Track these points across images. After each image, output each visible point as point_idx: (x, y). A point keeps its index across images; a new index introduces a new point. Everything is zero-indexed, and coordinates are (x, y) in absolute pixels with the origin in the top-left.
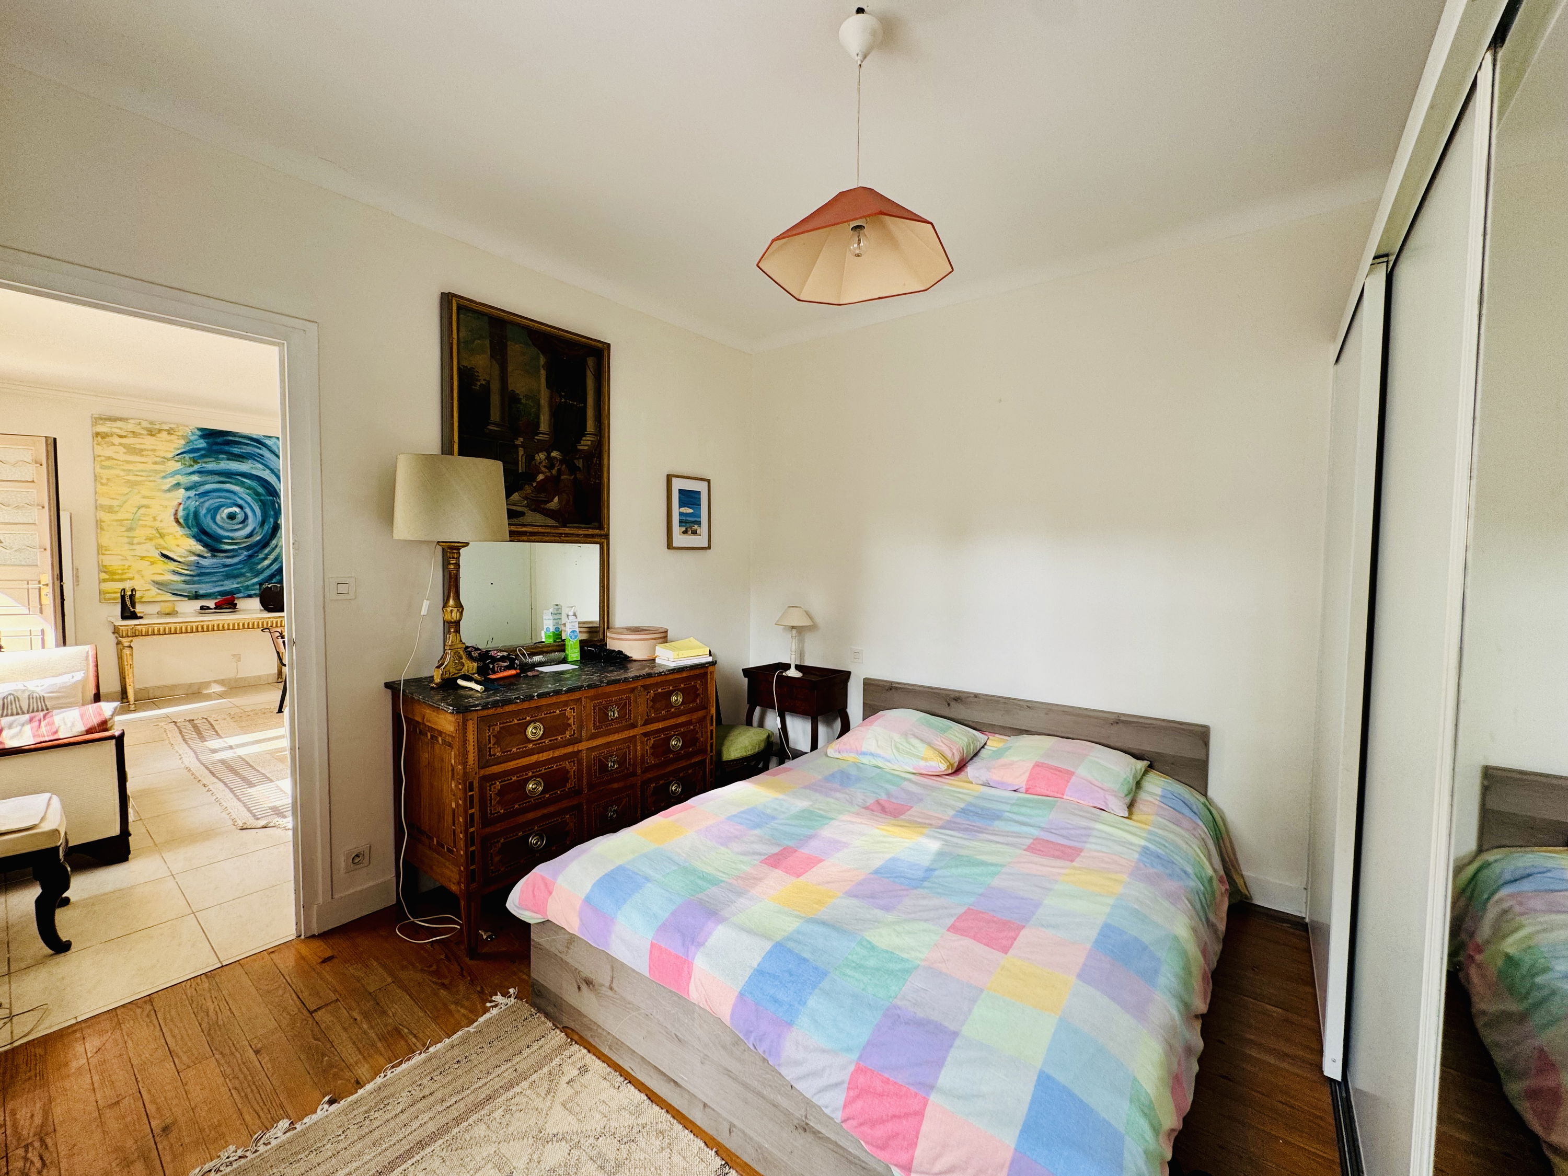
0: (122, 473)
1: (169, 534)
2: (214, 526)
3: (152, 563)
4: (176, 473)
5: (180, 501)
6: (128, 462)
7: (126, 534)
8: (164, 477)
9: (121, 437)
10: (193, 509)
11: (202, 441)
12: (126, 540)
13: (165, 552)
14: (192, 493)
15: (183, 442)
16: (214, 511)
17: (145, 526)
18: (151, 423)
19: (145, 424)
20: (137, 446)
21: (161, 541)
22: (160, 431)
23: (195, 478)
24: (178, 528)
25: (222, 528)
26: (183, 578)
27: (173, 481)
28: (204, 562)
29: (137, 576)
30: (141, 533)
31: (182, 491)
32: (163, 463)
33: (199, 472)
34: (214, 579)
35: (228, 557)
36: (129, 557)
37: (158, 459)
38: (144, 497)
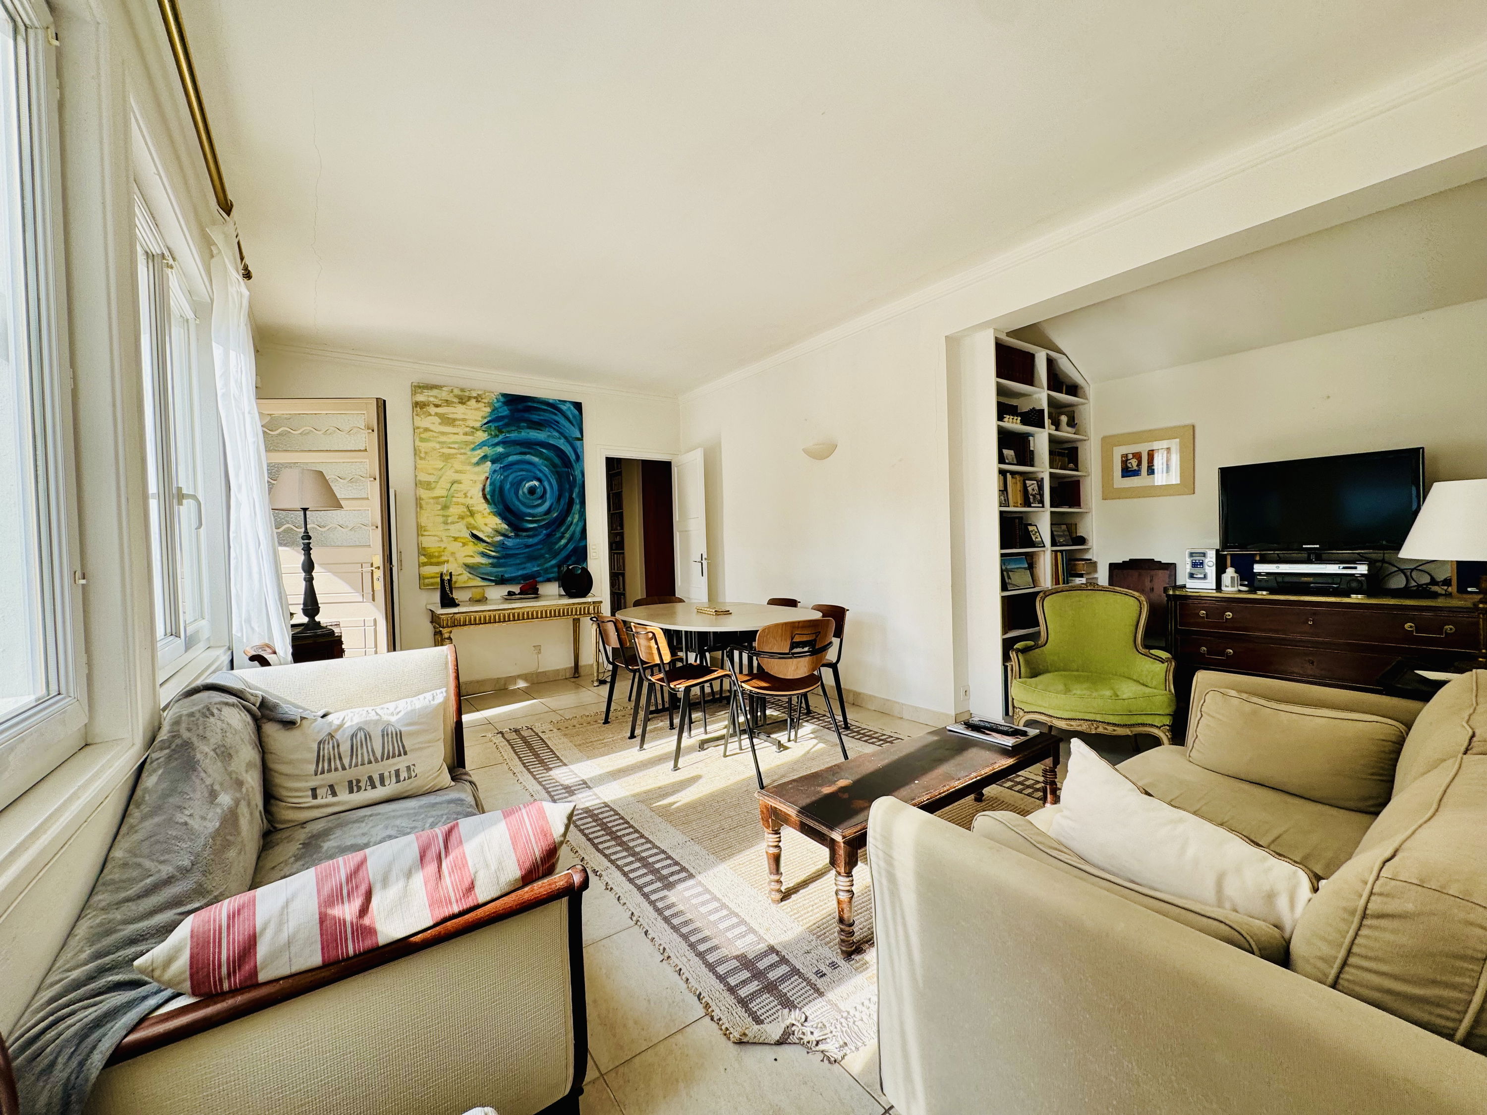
0: (438, 446)
1: (479, 512)
2: (517, 503)
3: (464, 544)
4: (483, 444)
5: (487, 475)
6: (443, 433)
7: (441, 512)
8: (473, 449)
9: (437, 406)
10: (498, 484)
11: (505, 408)
12: (441, 519)
13: (475, 532)
14: (497, 466)
15: (488, 410)
16: (517, 484)
17: (457, 504)
18: (462, 390)
19: (457, 392)
20: (451, 416)
21: (470, 520)
22: (469, 398)
23: (500, 449)
24: (486, 506)
25: (523, 504)
26: (490, 561)
27: (480, 453)
28: (509, 543)
29: (451, 559)
30: (455, 511)
31: (489, 464)
32: (472, 434)
33: (503, 443)
34: (518, 561)
35: (529, 537)
36: (444, 539)
37: (468, 429)
38: (457, 472)
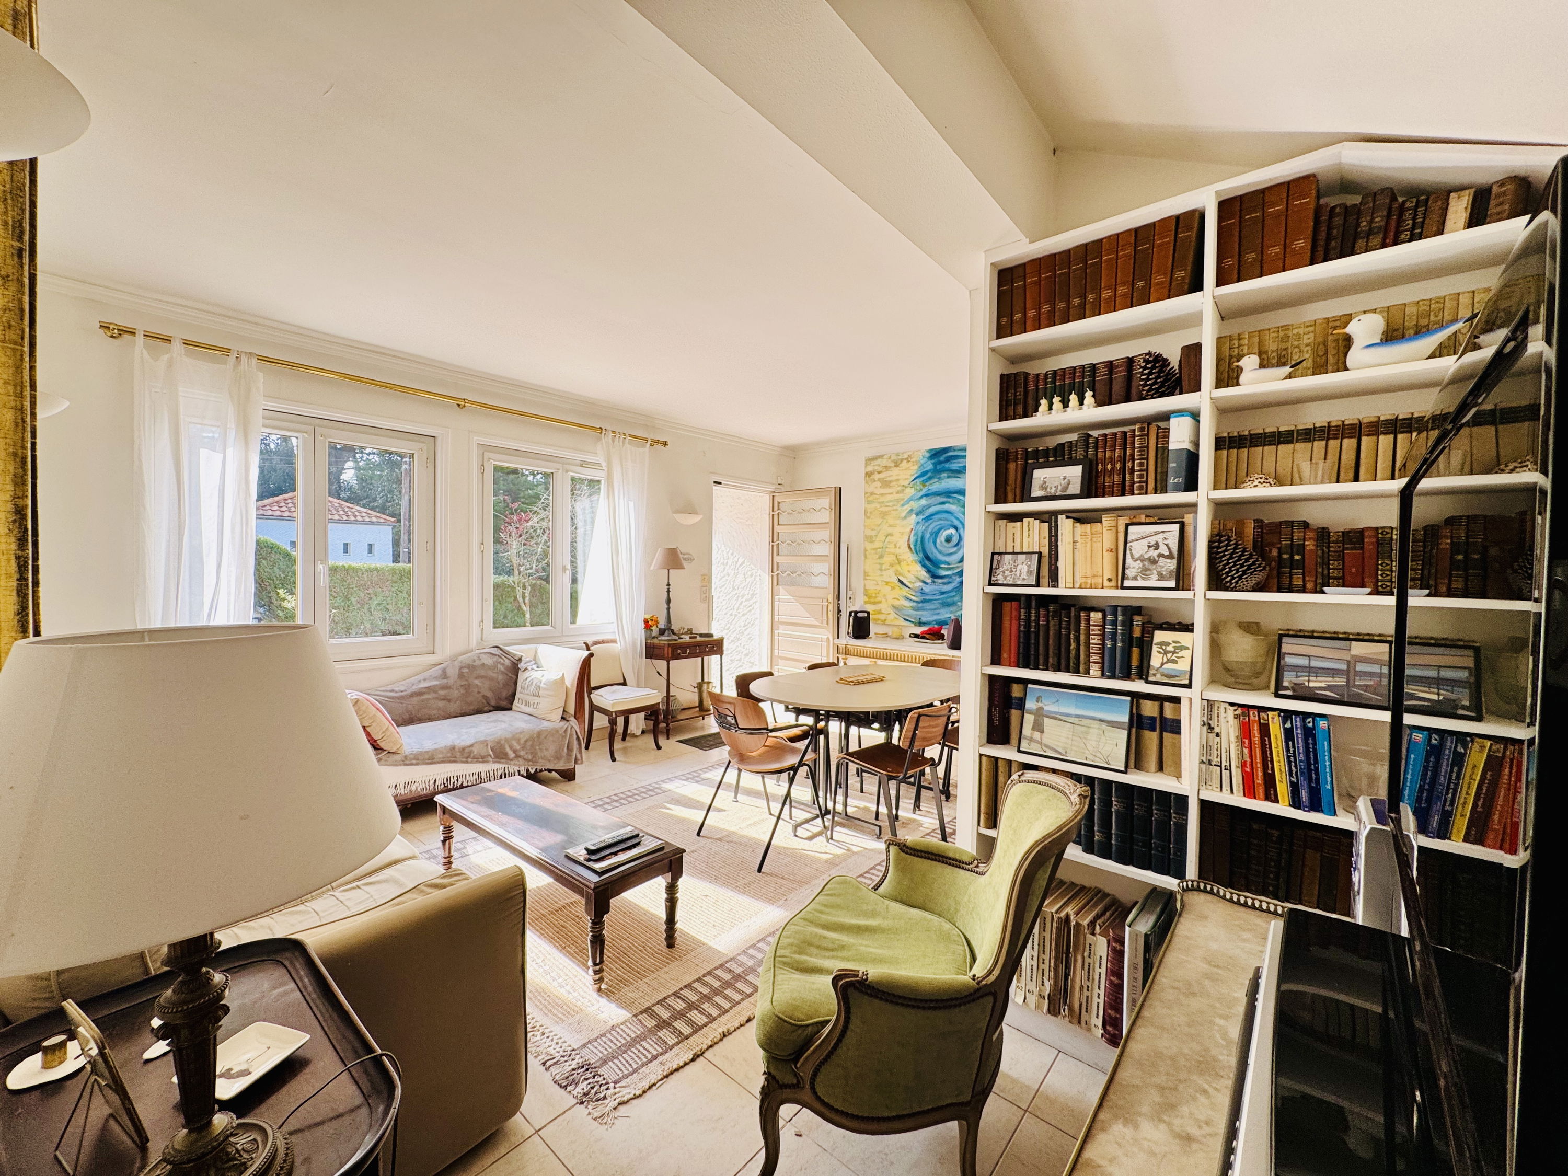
0: (878, 506)
1: (904, 560)
2: (935, 551)
3: (893, 588)
4: (910, 499)
5: (912, 526)
6: (882, 495)
7: (878, 561)
8: (903, 505)
9: (879, 473)
10: (920, 535)
11: (929, 462)
12: (878, 566)
13: (901, 578)
14: (921, 517)
15: (916, 467)
16: (936, 534)
17: (889, 553)
18: (898, 455)
19: (894, 457)
20: (888, 479)
21: (898, 567)
22: (902, 460)
23: (924, 502)
24: (910, 554)
25: (940, 552)
26: (912, 604)
27: (908, 507)
28: (927, 589)
29: (883, 600)
30: (888, 559)
31: (914, 516)
32: (902, 492)
33: (926, 495)
34: (933, 607)
35: (944, 584)
36: (880, 583)
37: (900, 488)
38: (890, 526)
